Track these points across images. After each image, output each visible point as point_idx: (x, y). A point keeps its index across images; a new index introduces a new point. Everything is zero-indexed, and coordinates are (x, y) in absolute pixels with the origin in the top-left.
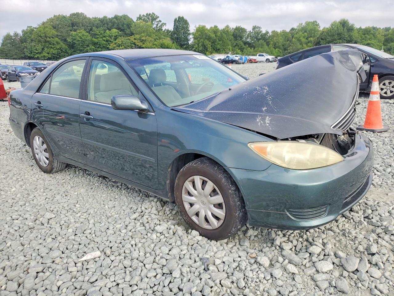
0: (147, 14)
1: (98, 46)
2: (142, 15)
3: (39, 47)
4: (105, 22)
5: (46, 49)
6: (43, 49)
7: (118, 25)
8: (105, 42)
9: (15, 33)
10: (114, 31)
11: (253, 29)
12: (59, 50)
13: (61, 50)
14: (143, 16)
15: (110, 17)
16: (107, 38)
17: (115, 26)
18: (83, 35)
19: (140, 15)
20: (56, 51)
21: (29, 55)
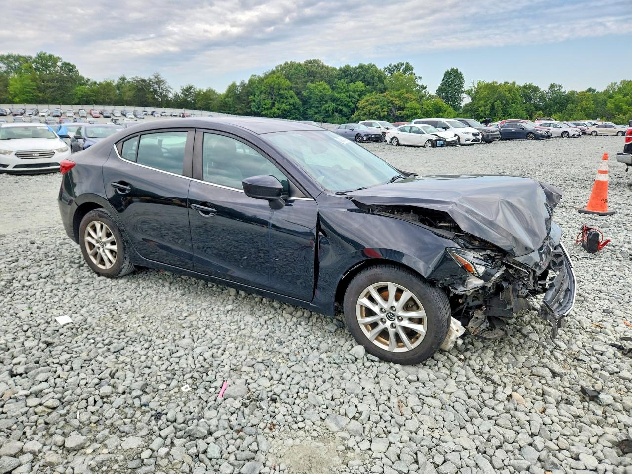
0: (399, 64)
1: (338, 103)
2: (392, 65)
3: (269, 102)
4: (348, 72)
5: (277, 104)
6: (273, 104)
7: (364, 77)
8: (347, 99)
9: (242, 83)
10: (360, 84)
11: (549, 89)
12: (292, 106)
13: (294, 106)
14: (395, 66)
15: (354, 67)
16: (351, 93)
17: (361, 78)
18: (324, 89)
19: (390, 66)
20: (288, 107)
21: (256, 110)
